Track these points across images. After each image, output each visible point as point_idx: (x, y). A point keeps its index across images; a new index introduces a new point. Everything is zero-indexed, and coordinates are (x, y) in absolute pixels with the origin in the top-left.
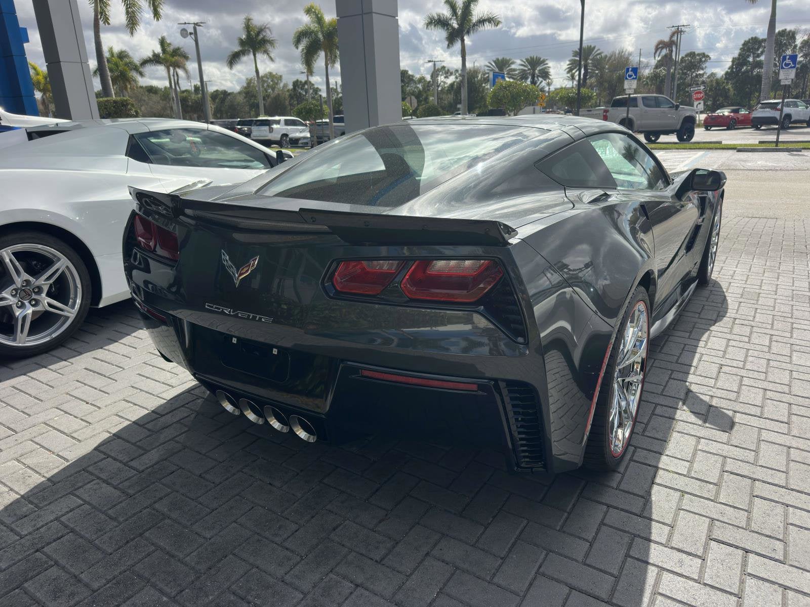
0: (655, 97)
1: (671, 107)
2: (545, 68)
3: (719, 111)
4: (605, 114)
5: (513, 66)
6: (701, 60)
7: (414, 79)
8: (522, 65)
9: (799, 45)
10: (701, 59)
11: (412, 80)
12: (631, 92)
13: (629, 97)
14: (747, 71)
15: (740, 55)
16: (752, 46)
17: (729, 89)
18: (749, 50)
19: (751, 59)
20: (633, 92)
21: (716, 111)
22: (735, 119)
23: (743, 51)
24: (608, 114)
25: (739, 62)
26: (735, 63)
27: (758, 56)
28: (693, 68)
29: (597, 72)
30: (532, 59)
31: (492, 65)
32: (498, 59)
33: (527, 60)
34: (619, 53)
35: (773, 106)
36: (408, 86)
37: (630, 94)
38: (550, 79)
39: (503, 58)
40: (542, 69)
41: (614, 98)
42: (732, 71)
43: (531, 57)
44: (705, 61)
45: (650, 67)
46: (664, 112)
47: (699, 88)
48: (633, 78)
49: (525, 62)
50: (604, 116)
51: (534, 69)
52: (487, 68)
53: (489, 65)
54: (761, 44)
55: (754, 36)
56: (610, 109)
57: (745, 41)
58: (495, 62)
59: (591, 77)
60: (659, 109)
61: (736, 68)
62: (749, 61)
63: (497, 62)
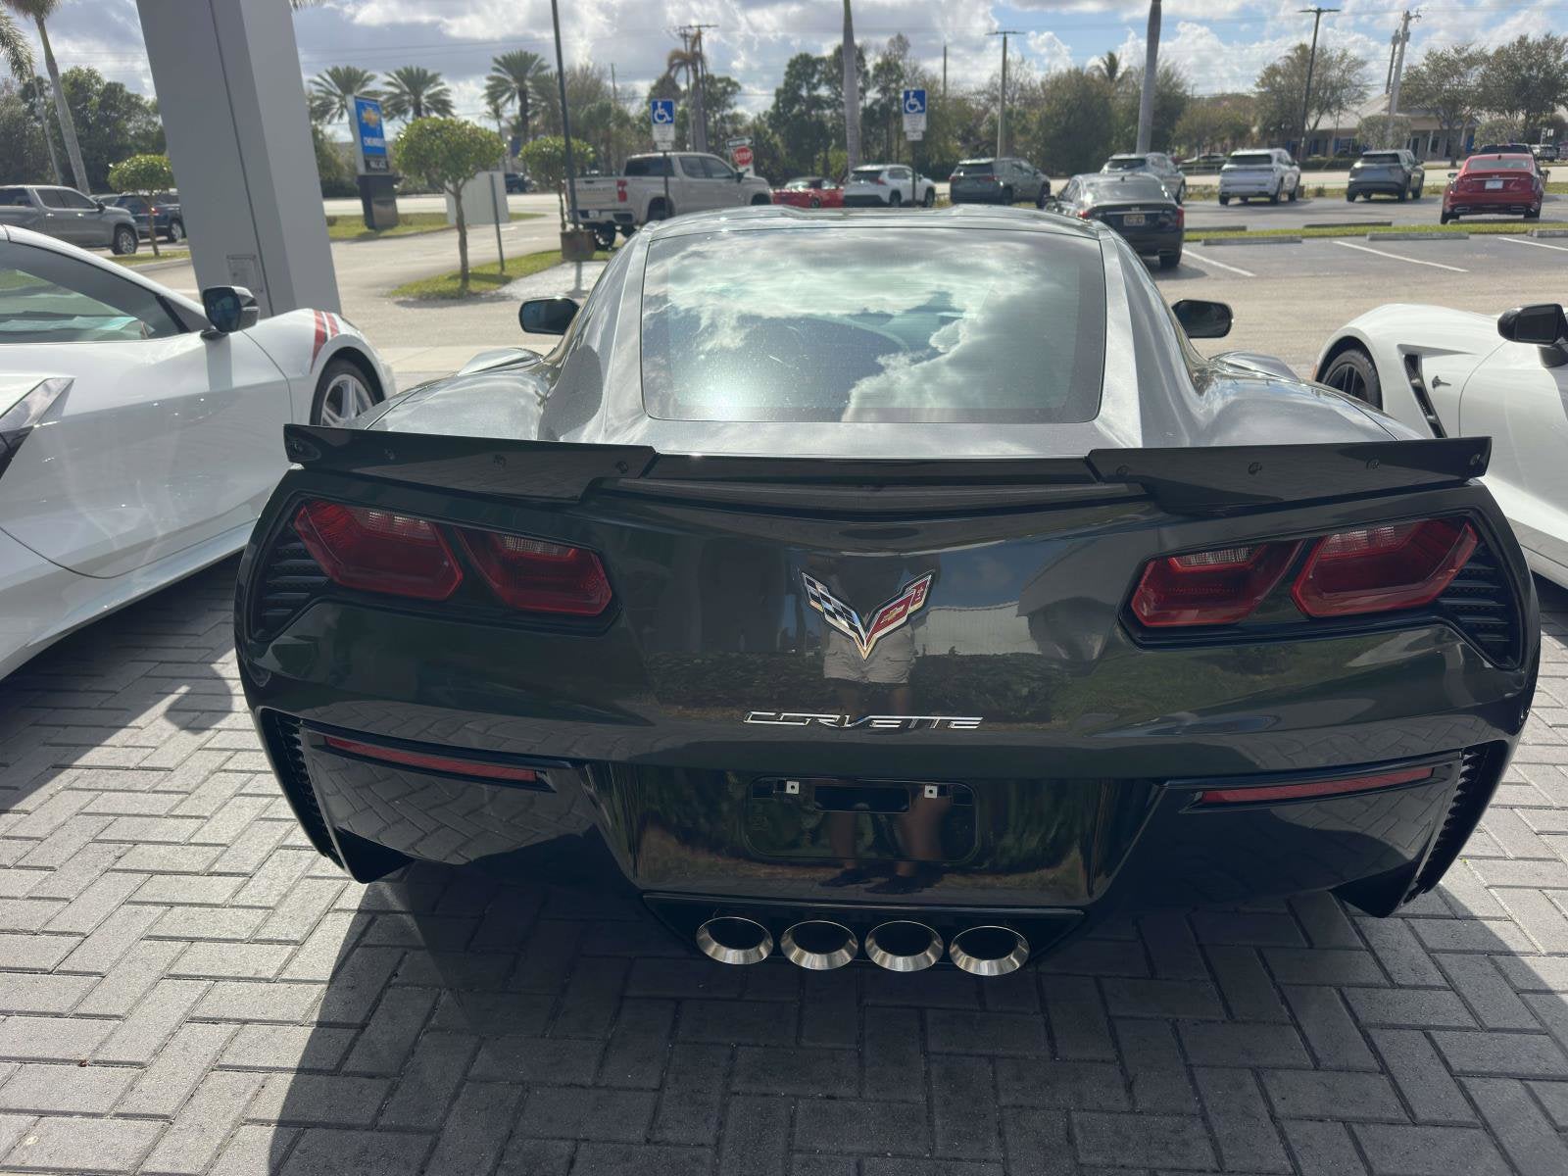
0: (700, 158)
1: (728, 177)
2: (441, 92)
3: (789, 185)
4: (620, 188)
5: (371, 87)
6: (725, 92)
7: (143, 103)
8: (389, 84)
9: (872, 72)
10: (725, 89)
11: (139, 106)
12: (666, 148)
13: (665, 155)
14: (801, 114)
15: (786, 84)
16: (803, 68)
17: (776, 145)
18: (799, 76)
19: (804, 93)
20: (670, 148)
21: (785, 184)
22: (817, 199)
23: (790, 78)
24: (626, 189)
25: (787, 96)
26: (781, 99)
27: (815, 87)
28: (715, 105)
29: (544, 104)
30: (409, 72)
31: (325, 80)
32: (336, 70)
33: (399, 73)
34: (582, 70)
35: (873, 177)
36: (128, 120)
37: (665, 152)
38: (452, 115)
39: (348, 68)
40: (434, 95)
41: (629, 158)
42: (778, 112)
43: (406, 69)
44: (733, 93)
45: (640, 100)
46: (719, 186)
47: (743, 142)
48: (667, 122)
49: (395, 79)
50: (620, 193)
51: (417, 94)
52: (314, 88)
53: (318, 80)
54: (815, 67)
55: (803, 52)
56: (628, 179)
57: (791, 61)
58: (331, 75)
59: (535, 114)
60: (710, 180)
61: (784, 107)
62: (802, 97)
63: (335, 74)
